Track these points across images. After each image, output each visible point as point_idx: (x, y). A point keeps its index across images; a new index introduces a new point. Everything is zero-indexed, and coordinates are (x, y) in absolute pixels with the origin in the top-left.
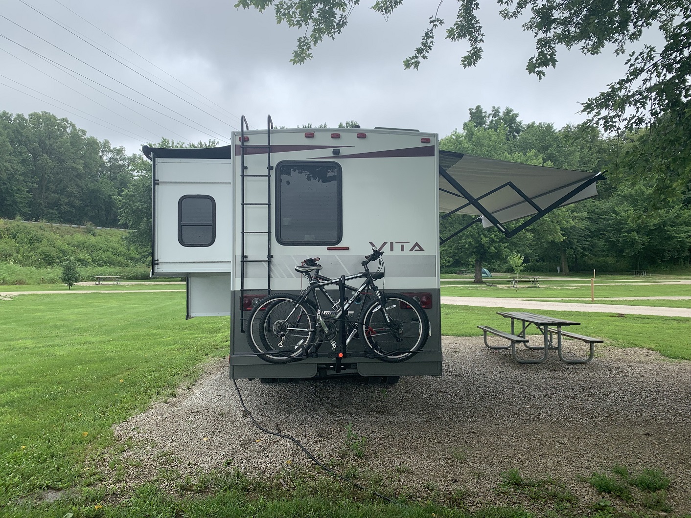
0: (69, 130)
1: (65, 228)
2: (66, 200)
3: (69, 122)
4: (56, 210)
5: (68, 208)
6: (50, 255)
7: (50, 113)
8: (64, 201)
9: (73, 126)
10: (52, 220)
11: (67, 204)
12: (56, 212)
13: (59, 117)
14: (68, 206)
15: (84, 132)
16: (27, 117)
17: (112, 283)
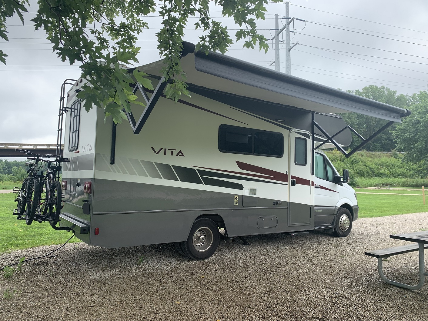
0: (386, 93)
1: (378, 154)
2: (385, 137)
3: (386, 88)
4: (379, 143)
5: (386, 142)
6: (362, 171)
7: (374, 85)
8: (384, 138)
9: (389, 90)
10: (376, 150)
11: (386, 139)
12: (379, 145)
13: (379, 86)
14: (387, 140)
15: (395, 92)
16: (361, 91)
17: (386, 188)
